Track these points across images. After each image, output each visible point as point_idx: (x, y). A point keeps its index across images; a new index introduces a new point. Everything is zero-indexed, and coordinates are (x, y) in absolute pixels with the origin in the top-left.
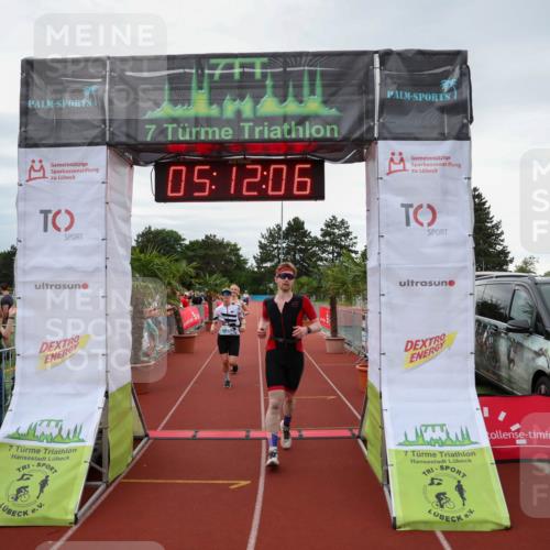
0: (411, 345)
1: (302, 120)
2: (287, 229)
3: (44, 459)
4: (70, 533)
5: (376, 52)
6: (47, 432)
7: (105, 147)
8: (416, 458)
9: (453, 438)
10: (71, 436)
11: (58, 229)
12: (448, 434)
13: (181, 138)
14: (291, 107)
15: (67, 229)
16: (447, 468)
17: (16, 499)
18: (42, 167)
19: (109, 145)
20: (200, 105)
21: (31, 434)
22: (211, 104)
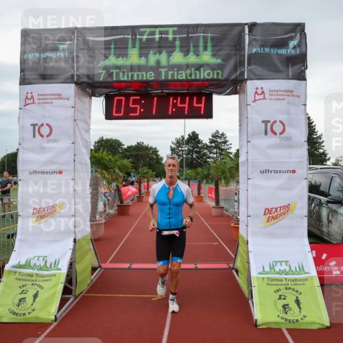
0: (268, 211)
1: (198, 67)
2: (188, 139)
3: (36, 281)
4: (52, 327)
5: (247, 24)
6: (38, 264)
7: (73, 85)
8: (270, 282)
9: (294, 270)
10: (53, 266)
12: (290, 267)
13: (122, 79)
14: (192, 59)
15: (48, 136)
16: (290, 288)
17: (19, 306)
19: (77, 84)
20: (134, 57)
21: (27, 265)
22: (141, 57)
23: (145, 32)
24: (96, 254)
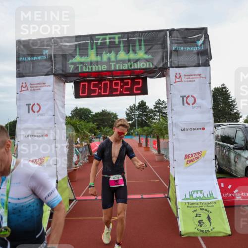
0: (187, 156)
2: (138, 106)
5: (168, 30)
8: (190, 205)
9: (206, 197)
11: (34, 112)
12: (204, 195)
13: (85, 71)
15: (38, 111)
16: (203, 209)
18: (26, 86)
19: (54, 75)
20: (92, 56)
22: (97, 55)
23: (100, 38)
24: (72, 190)
